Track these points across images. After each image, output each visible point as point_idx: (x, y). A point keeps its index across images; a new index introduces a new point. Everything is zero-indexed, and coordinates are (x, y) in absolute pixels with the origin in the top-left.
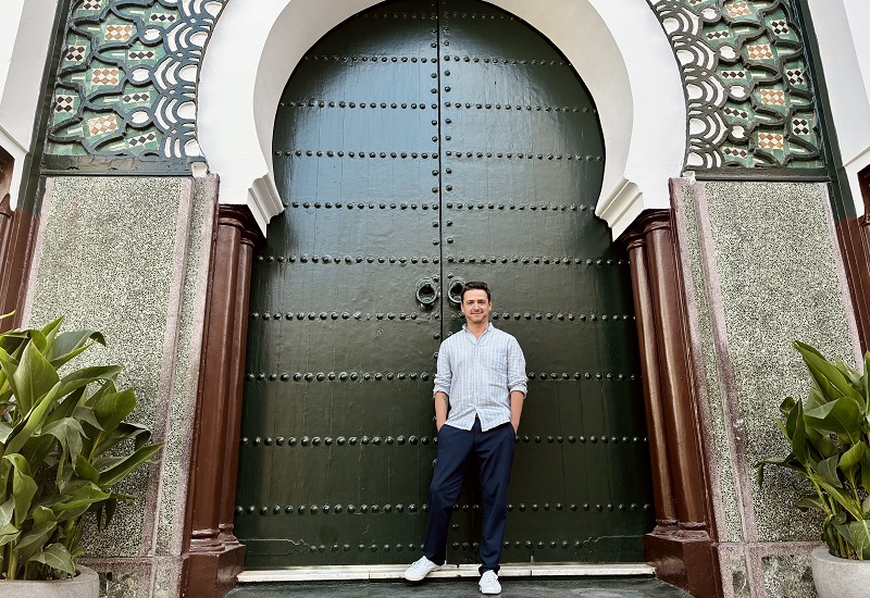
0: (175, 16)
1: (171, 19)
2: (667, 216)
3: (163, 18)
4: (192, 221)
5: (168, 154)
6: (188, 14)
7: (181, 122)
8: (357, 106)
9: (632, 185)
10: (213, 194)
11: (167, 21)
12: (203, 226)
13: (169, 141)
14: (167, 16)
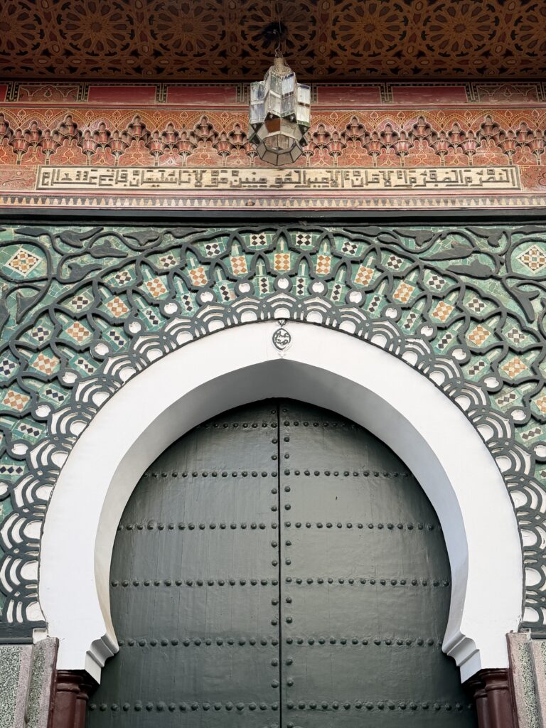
0: (23, 467)
1: (19, 470)
2: (504, 675)
3: (11, 470)
4: (31, 690)
5: (10, 620)
6: (35, 465)
7: (24, 582)
8: (197, 528)
9: (468, 641)
10: (51, 662)
11: (14, 473)
12: (42, 696)
13: (11, 604)
14: (15, 468)
